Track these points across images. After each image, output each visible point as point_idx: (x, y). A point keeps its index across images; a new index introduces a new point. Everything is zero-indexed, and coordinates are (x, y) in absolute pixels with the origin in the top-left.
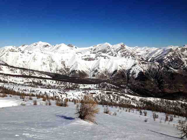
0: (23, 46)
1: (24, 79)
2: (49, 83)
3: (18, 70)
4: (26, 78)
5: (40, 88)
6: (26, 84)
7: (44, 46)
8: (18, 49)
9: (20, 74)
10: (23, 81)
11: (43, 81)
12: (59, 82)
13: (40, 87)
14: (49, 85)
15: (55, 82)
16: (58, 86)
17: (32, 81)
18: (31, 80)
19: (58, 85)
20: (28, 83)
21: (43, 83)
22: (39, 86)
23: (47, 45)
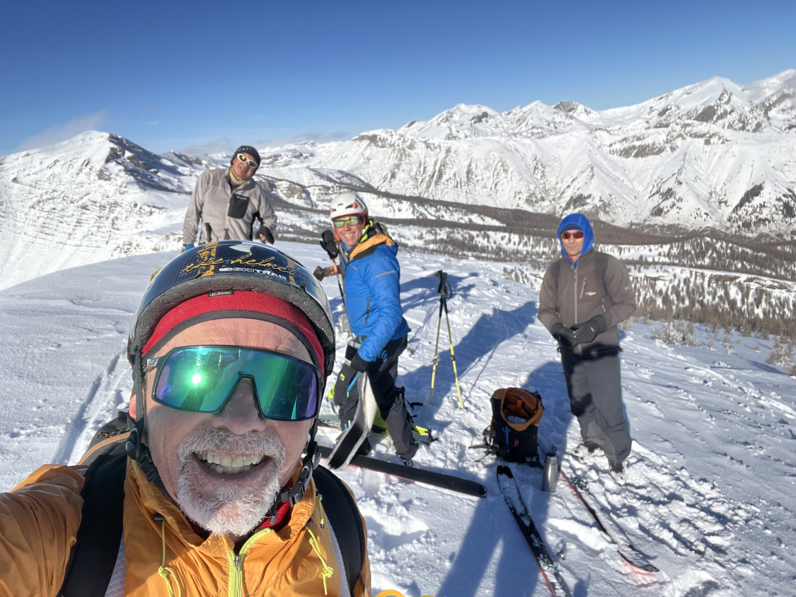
0: (409, 126)
1: (424, 230)
2: (498, 243)
3: (405, 205)
4: (429, 229)
5: (473, 259)
6: (432, 246)
7: (473, 119)
8: (397, 137)
9: (411, 216)
10: (421, 237)
11: (478, 236)
12: (529, 239)
13: (473, 256)
14: (499, 249)
15: (515, 238)
16: (528, 252)
17: (448, 237)
18: (443, 234)
19: (525, 248)
20: (435, 242)
21: (481, 241)
22: (470, 254)
23: (485, 115)
